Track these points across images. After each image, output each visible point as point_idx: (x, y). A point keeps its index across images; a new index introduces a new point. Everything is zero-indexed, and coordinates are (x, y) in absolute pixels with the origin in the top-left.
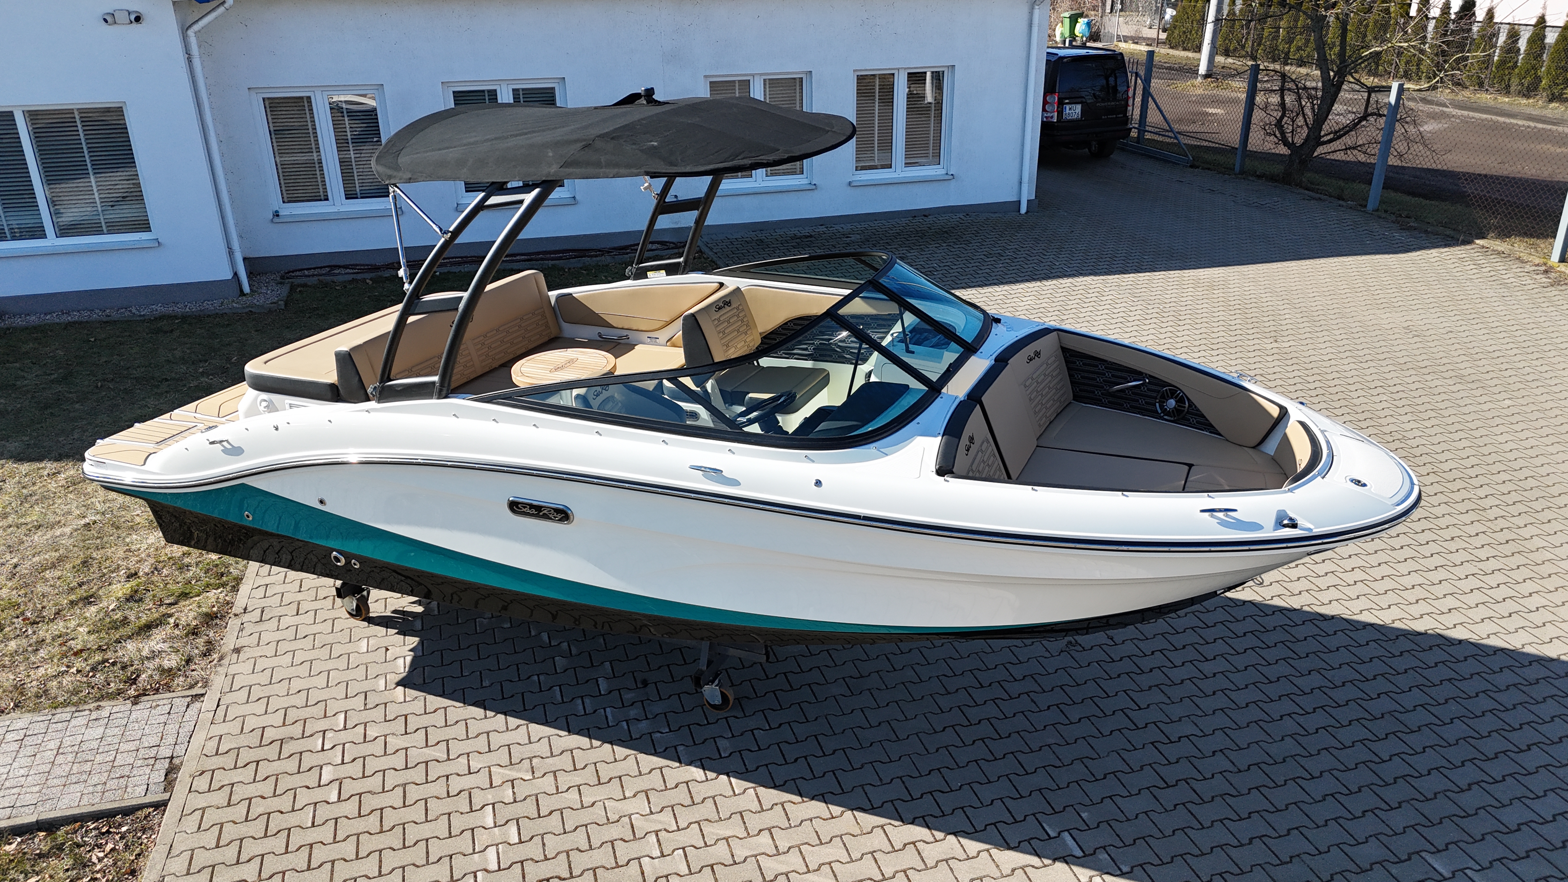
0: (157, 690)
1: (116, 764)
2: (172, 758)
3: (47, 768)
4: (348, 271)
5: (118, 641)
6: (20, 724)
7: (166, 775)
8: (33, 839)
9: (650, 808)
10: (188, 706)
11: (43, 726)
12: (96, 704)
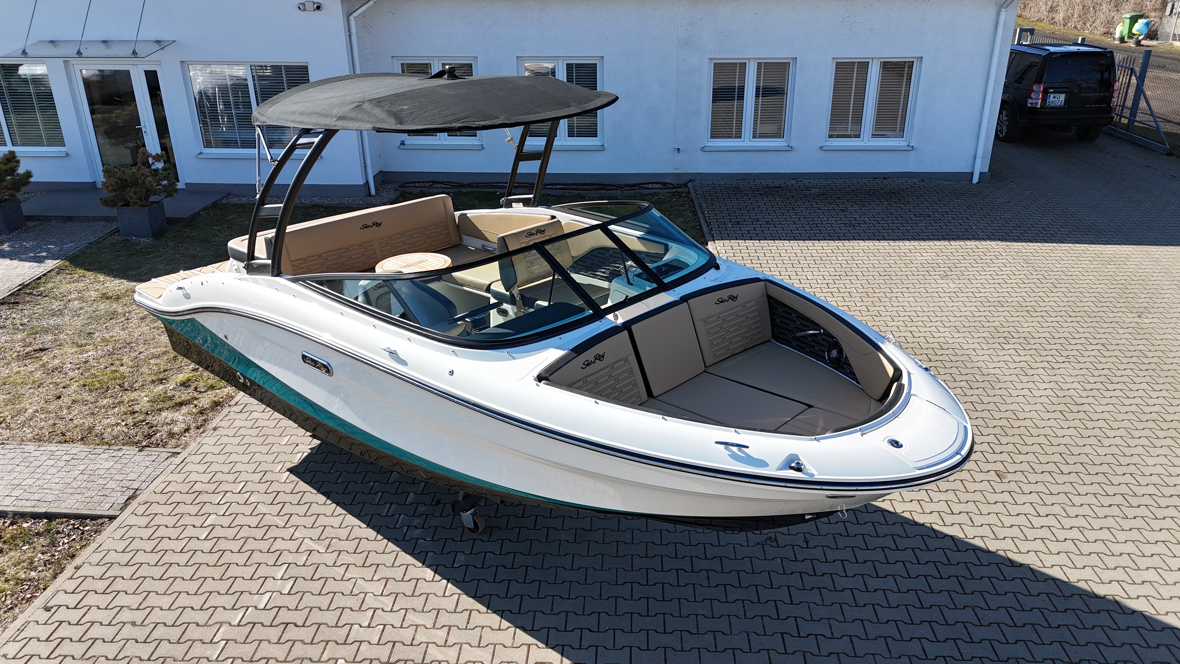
0: (158, 444)
1: (106, 487)
2: (137, 489)
3: (69, 480)
4: (443, 186)
5: (159, 410)
6: (75, 451)
7: (127, 500)
8: (40, 523)
9: (383, 591)
10: (167, 459)
11: (85, 454)
12: (119, 447)
